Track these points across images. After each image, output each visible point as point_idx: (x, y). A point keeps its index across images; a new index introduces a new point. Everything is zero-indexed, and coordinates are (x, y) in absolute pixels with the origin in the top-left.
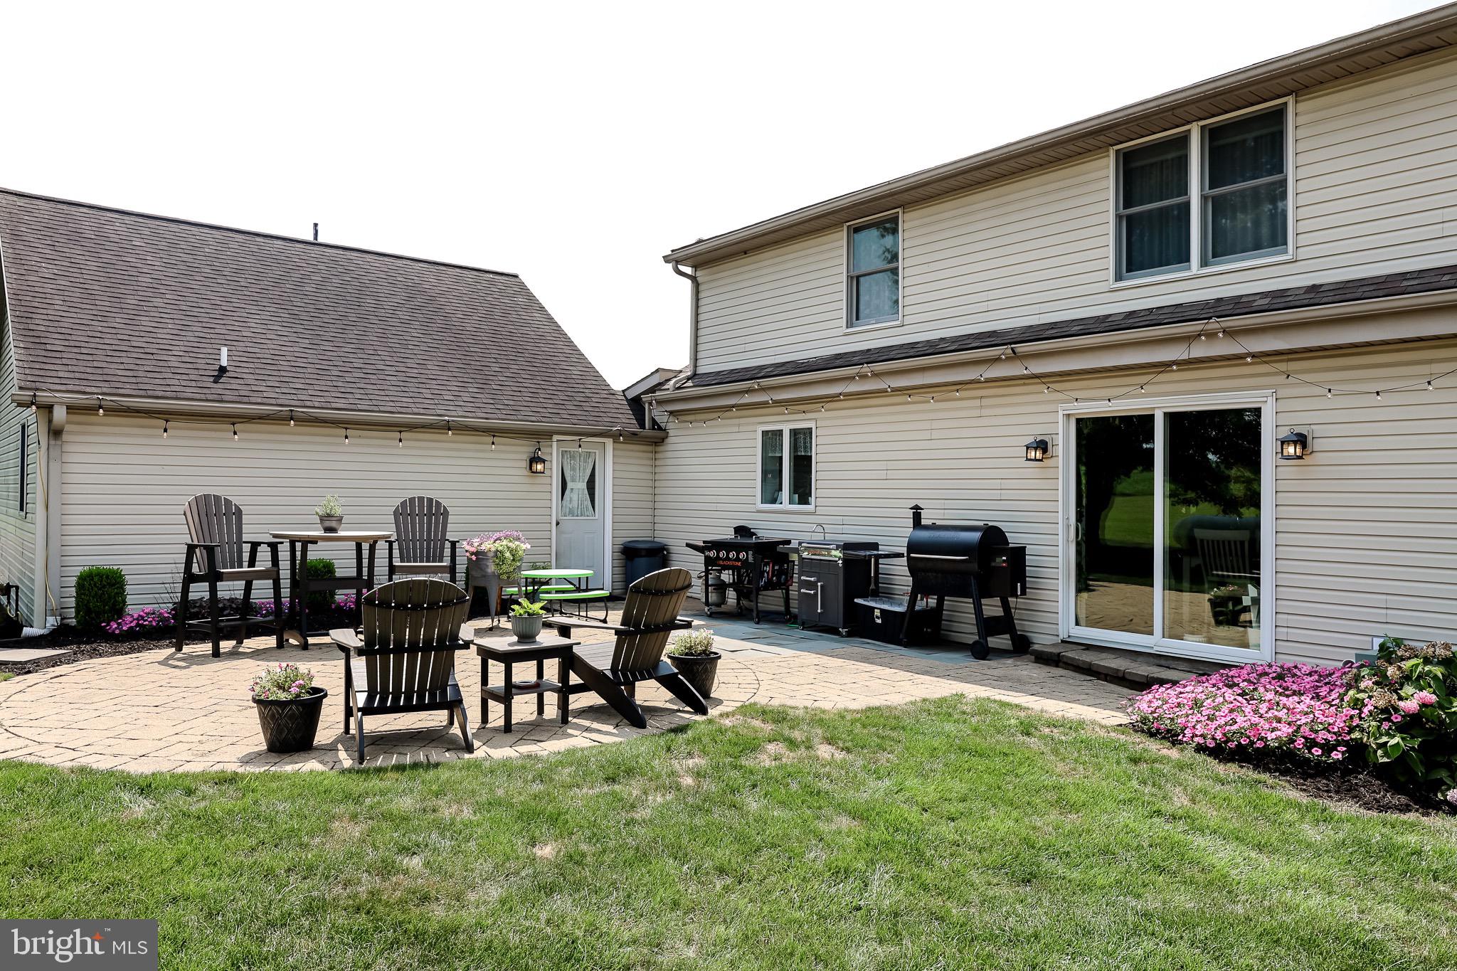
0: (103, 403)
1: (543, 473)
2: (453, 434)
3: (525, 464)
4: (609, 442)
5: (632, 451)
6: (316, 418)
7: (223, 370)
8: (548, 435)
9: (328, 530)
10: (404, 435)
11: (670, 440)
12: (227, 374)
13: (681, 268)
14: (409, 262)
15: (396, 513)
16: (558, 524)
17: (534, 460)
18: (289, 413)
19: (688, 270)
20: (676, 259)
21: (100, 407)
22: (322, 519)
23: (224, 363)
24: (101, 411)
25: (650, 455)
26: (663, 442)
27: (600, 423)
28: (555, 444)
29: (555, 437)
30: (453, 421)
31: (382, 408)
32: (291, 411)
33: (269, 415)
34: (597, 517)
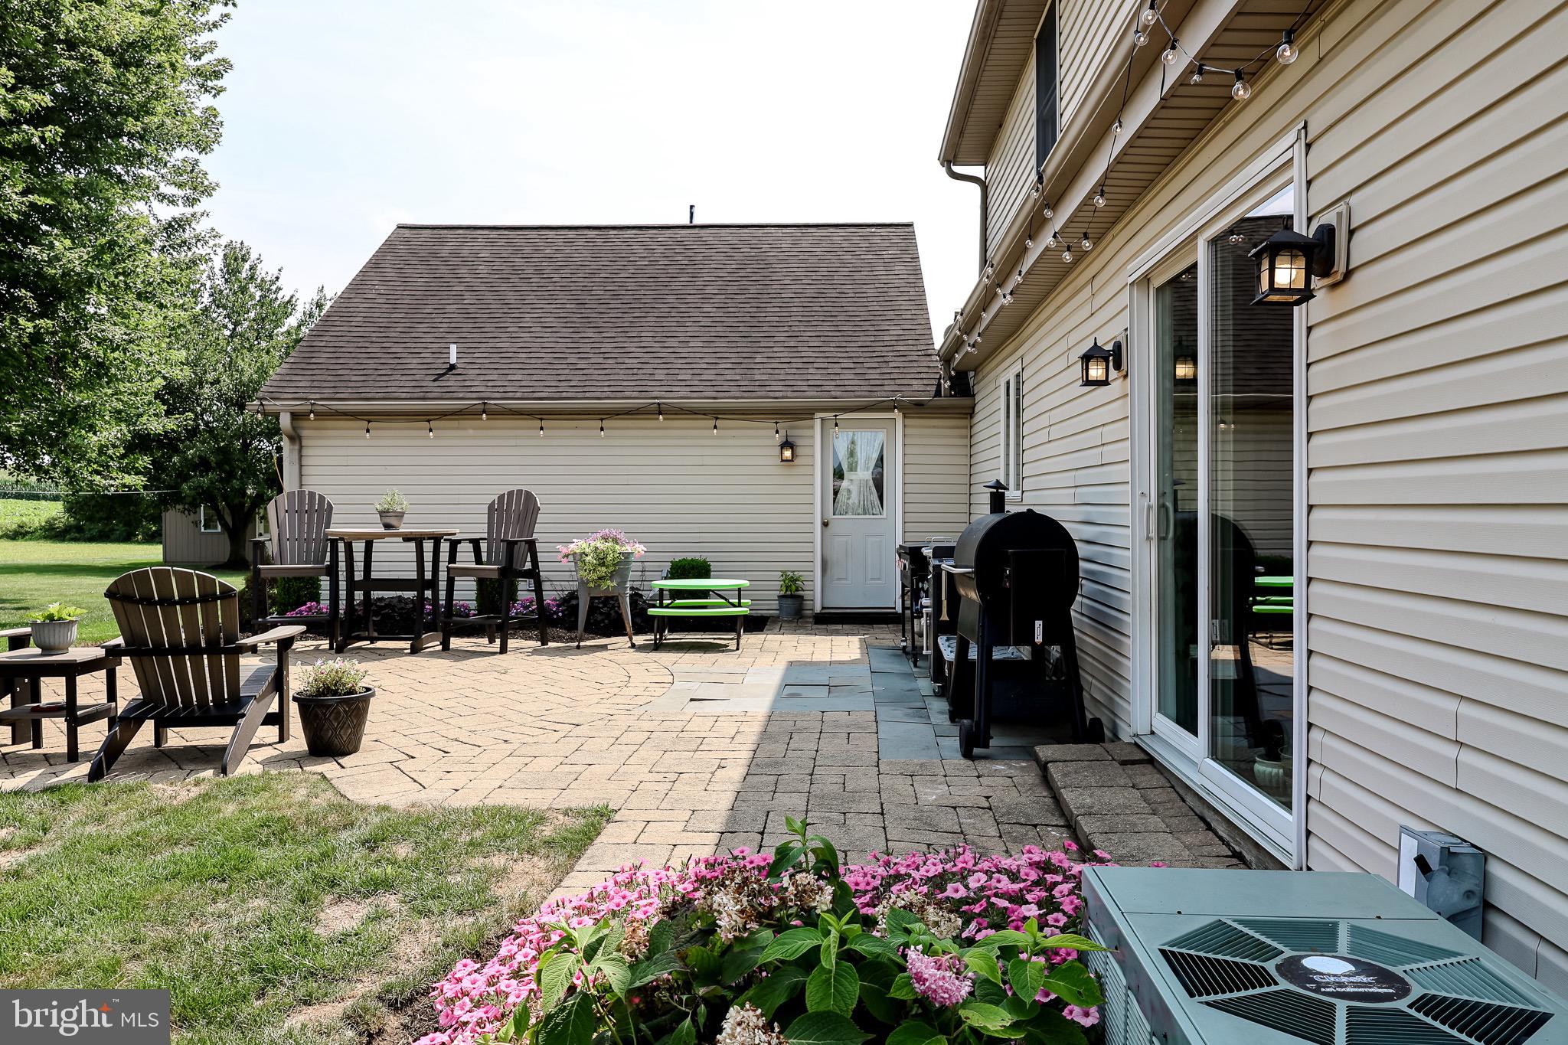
0: (314, 407)
1: (792, 461)
2: (664, 419)
3: (774, 451)
4: (897, 414)
5: (934, 427)
6: (510, 410)
7: (452, 367)
8: (805, 414)
9: (387, 526)
11: (979, 409)
12: (454, 372)
13: (957, 169)
14: (772, 230)
15: (491, 506)
16: (825, 524)
17: (787, 444)
18: (482, 407)
20: (951, 157)
21: (312, 412)
22: (383, 514)
23: (453, 360)
24: (314, 415)
25: (964, 432)
26: (973, 411)
27: (875, 394)
28: (818, 423)
29: (818, 415)
30: (664, 403)
33: (461, 410)
34: (884, 516)
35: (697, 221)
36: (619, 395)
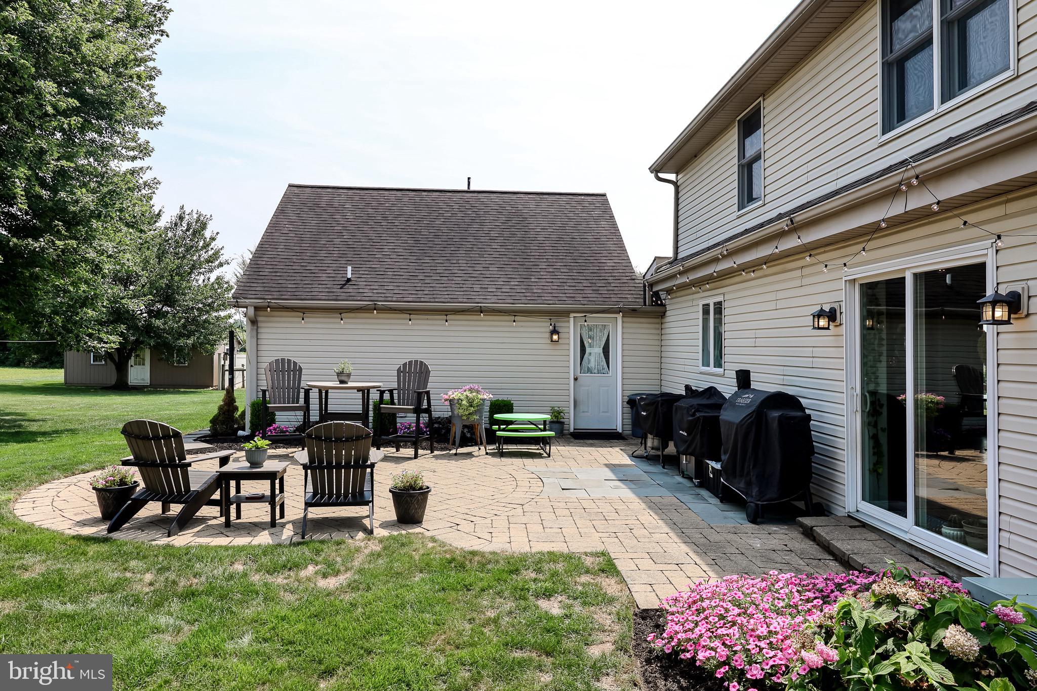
0: (270, 304)
1: (558, 341)
2: (484, 315)
3: (548, 335)
4: (619, 315)
6: (390, 308)
7: (349, 280)
8: (566, 314)
9: (342, 382)
10: (449, 317)
11: (668, 313)
12: (350, 283)
15: (399, 370)
16: (576, 379)
17: (555, 331)
18: (374, 306)
19: (672, 177)
20: (657, 169)
21: (268, 307)
22: (339, 374)
23: (349, 276)
24: (269, 309)
25: (657, 326)
26: (664, 315)
27: (607, 303)
28: (572, 320)
29: (572, 315)
30: (484, 306)
31: (436, 300)
32: (375, 304)
33: (361, 307)
34: (610, 375)
35: (472, 188)
36: (455, 300)
